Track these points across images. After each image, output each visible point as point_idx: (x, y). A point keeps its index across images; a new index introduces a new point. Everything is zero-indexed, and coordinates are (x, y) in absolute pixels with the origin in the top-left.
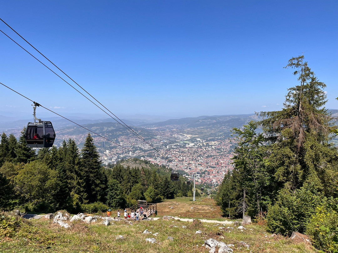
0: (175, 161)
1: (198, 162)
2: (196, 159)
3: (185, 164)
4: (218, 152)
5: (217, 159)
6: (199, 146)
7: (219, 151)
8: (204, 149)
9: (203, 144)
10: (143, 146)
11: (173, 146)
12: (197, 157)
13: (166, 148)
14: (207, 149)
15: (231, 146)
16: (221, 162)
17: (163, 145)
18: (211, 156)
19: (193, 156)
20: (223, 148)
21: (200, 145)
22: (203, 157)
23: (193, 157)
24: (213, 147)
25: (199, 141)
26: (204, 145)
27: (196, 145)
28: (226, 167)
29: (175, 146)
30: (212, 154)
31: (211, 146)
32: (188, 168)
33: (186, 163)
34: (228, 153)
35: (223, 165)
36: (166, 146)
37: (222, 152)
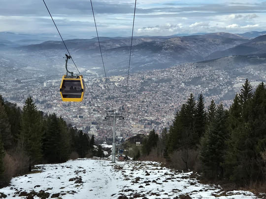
0: (58, 105)
1: (94, 107)
2: (90, 102)
3: (74, 110)
4: (123, 92)
5: (122, 102)
6: (94, 83)
7: (125, 90)
8: (103, 88)
9: (101, 80)
10: (3, 83)
11: (53, 84)
12: (92, 100)
13: (43, 85)
14: (107, 87)
15: (142, 82)
16: (129, 105)
17: (36, 81)
18: (113, 98)
19: (86, 98)
20: (130, 85)
21: (96, 82)
22: (100, 99)
23: (86, 100)
24: (116, 84)
25: (95, 75)
26: (103, 81)
27: (91, 81)
28: (135, 113)
29: (56, 82)
30: (115, 95)
31: (114, 82)
32: (78, 116)
33: (76, 109)
34: (137, 93)
35: (131, 110)
36: (42, 83)
37: (129, 91)
